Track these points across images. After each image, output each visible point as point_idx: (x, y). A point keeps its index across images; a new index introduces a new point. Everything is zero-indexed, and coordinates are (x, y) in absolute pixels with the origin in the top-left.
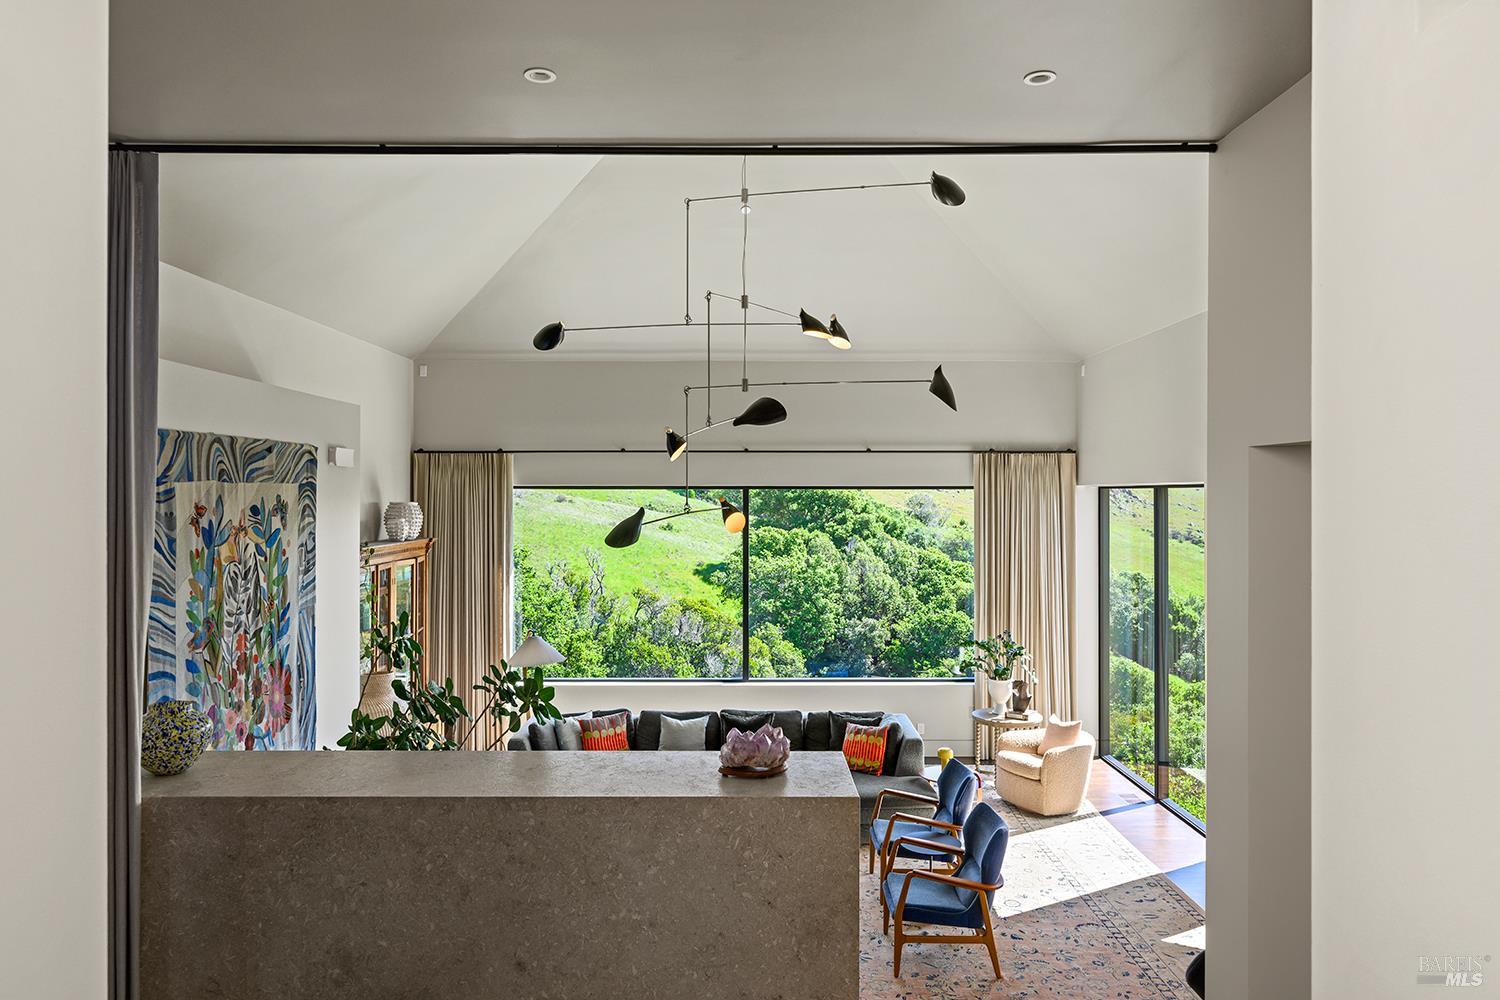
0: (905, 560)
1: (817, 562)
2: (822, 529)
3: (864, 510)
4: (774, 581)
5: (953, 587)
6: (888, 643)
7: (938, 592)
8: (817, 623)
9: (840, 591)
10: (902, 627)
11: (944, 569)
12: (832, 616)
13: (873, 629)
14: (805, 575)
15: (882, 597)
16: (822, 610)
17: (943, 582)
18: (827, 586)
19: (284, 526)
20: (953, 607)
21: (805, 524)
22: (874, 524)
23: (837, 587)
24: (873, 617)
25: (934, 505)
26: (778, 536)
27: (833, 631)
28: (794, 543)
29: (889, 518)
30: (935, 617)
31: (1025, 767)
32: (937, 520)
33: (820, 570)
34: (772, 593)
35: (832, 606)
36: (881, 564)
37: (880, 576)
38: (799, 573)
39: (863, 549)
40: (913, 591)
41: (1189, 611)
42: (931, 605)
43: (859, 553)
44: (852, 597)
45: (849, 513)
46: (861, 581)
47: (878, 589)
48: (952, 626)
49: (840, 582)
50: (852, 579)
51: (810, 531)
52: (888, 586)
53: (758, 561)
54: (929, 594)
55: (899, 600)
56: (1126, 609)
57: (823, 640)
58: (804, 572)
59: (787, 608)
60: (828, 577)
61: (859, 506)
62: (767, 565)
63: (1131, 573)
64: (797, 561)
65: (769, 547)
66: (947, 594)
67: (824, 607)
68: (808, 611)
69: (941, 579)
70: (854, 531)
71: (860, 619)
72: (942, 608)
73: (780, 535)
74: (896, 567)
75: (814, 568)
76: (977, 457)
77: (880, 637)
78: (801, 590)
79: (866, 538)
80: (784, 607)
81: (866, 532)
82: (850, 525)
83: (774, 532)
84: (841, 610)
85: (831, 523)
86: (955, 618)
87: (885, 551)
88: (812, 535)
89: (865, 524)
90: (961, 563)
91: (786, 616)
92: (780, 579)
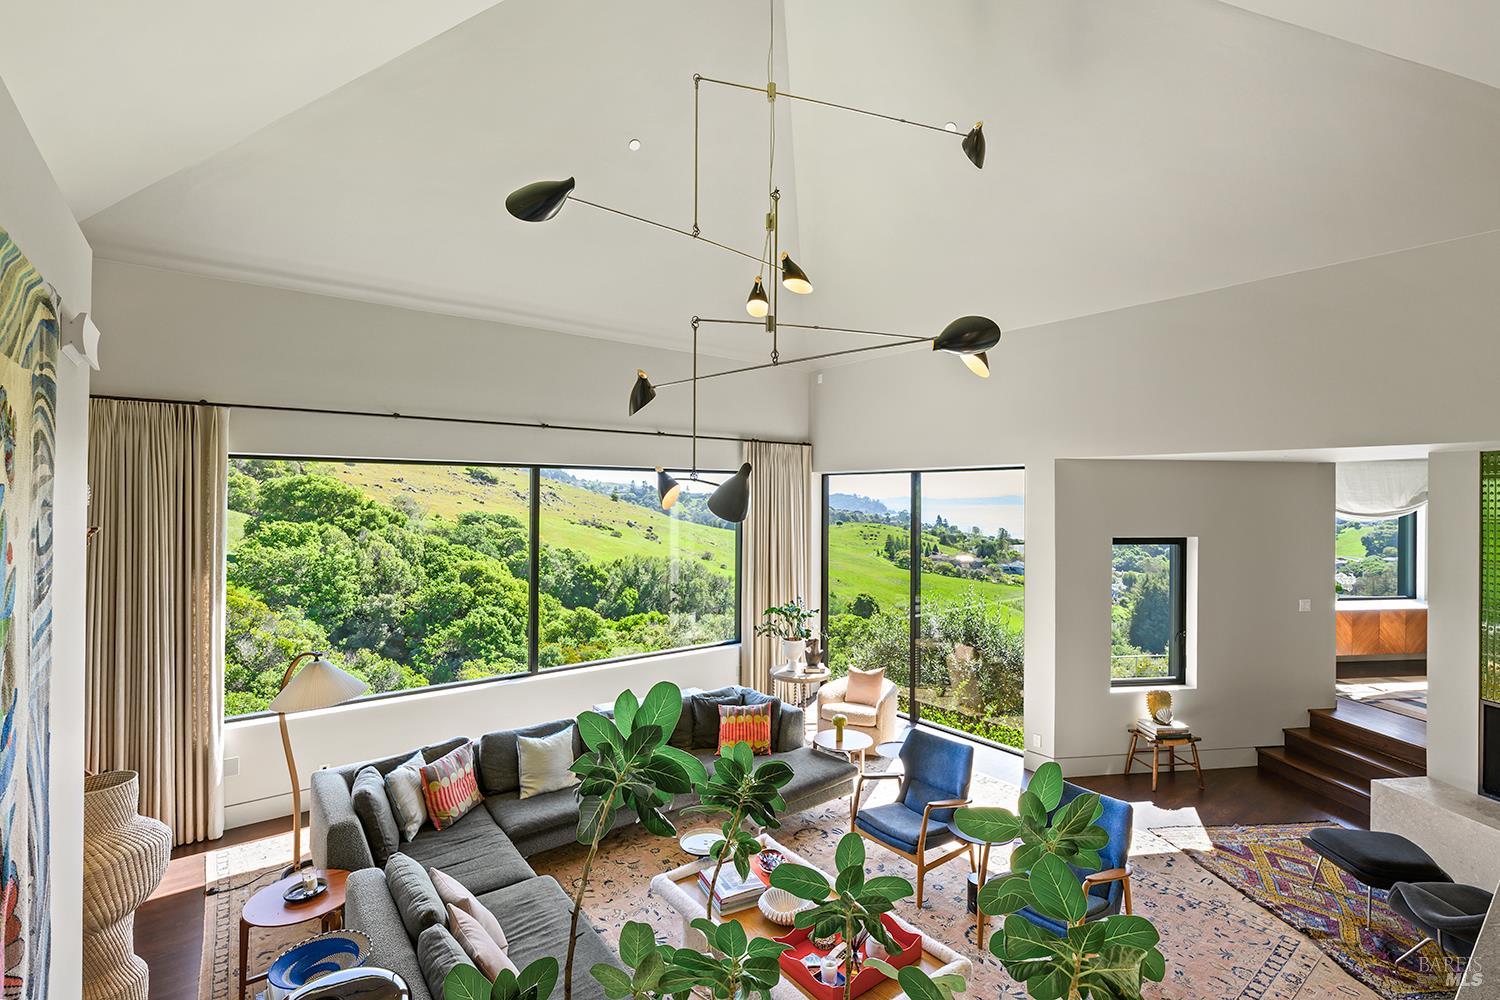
0: (413, 546)
1: (335, 550)
2: (332, 522)
3: (369, 506)
4: (290, 568)
5: (455, 565)
6: (403, 613)
7: (443, 569)
8: (335, 601)
9: (358, 573)
10: (415, 598)
11: (445, 551)
12: (351, 595)
13: (389, 602)
14: (324, 562)
15: (396, 576)
16: (341, 591)
17: (447, 562)
18: (346, 569)
19: (11, 480)
20: (458, 579)
21: (314, 518)
22: (380, 518)
23: (355, 570)
24: (388, 593)
25: (415, 503)
26: (292, 529)
27: (351, 607)
28: (309, 534)
29: (392, 512)
30: (443, 589)
31: (863, 717)
32: (418, 514)
33: (337, 557)
34: (290, 578)
35: (351, 586)
36: (393, 549)
37: (392, 558)
38: (317, 560)
39: (376, 538)
40: (421, 570)
41: (602, 572)
42: (440, 579)
43: (372, 541)
44: (367, 578)
45: (357, 509)
46: (376, 564)
47: (392, 570)
48: (458, 595)
49: (357, 566)
50: (367, 562)
51: (320, 523)
52: (401, 567)
53: (274, 551)
54: (436, 571)
55: (410, 577)
56: (564, 573)
57: (342, 616)
58: (322, 559)
59: (306, 592)
60: (346, 562)
61: (365, 503)
62: (284, 554)
63: (563, 549)
64: (312, 550)
65: (283, 539)
66: (451, 570)
67: (343, 588)
68: (328, 592)
69: (444, 558)
70: (362, 523)
71: (377, 595)
72: (449, 581)
73: (296, 528)
74: (406, 552)
75: (332, 556)
76: (746, 444)
77: (396, 608)
78: (320, 575)
79: (374, 529)
80: (302, 590)
81: (372, 524)
82: (358, 519)
83: (287, 525)
84: (358, 590)
85: (340, 517)
86: (460, 589)
87: (395, 539)
88: (322, 528)
89: (372, 518)
90: (458, 546)
91: (305, 598)
92: (297, 567)
